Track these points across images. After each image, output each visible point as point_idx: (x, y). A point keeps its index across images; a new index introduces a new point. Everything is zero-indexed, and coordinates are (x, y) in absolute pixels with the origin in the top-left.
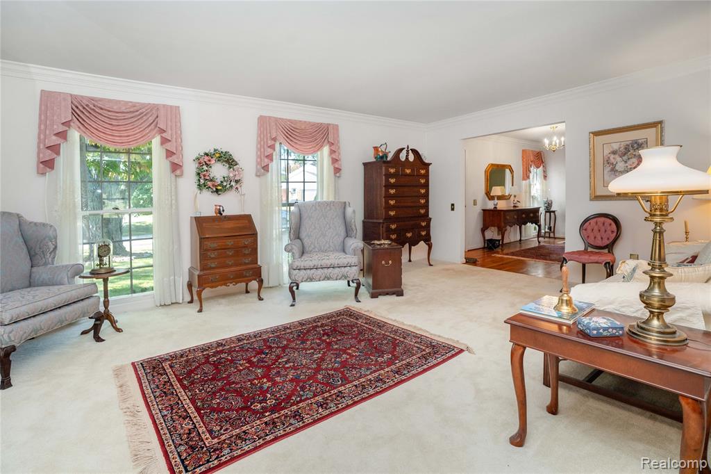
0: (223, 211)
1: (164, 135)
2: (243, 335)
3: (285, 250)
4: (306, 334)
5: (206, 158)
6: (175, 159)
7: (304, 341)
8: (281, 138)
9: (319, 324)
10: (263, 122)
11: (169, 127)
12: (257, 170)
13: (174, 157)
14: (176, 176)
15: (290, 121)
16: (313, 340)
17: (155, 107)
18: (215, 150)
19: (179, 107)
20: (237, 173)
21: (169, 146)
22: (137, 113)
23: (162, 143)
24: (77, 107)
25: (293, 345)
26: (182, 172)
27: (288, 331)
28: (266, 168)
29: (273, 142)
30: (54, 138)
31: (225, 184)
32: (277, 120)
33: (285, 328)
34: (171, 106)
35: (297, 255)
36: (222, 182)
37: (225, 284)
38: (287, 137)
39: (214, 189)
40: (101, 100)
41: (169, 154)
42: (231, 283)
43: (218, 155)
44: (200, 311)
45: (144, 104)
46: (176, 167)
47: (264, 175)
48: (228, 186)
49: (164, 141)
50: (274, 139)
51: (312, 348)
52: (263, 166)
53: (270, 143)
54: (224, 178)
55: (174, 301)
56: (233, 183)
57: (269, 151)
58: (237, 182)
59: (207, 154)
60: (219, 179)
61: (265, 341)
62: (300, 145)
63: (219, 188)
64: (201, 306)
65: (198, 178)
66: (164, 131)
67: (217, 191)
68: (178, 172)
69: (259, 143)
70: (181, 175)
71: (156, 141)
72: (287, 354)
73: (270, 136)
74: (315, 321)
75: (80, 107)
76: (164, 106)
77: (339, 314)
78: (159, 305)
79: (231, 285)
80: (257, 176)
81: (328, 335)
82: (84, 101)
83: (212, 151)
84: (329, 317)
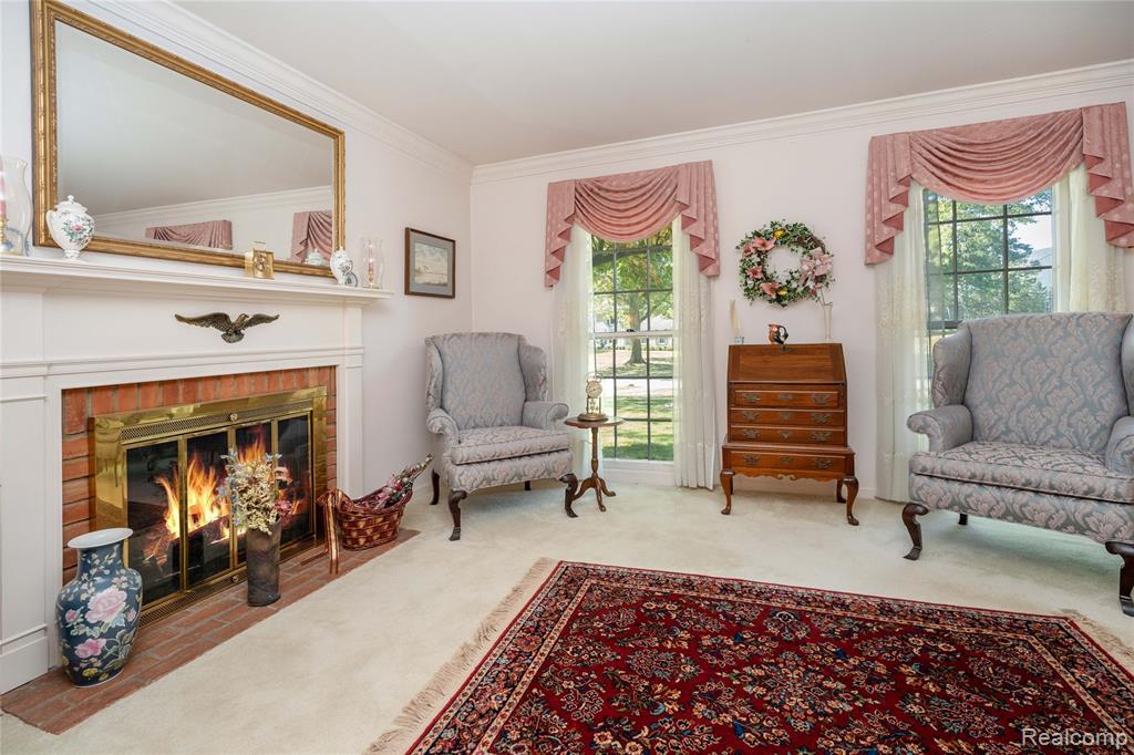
0: (786, 336)
1: (687, 212)
2: (740, 582)
3: (909, 426)
4: (871, 635)
5: (757, 242)
6: (705, 250)
7: (845, 651)
8: (925, 177)
9: (931, 627)
10: (879, 148)
11: (694, 199)
12: (868, 253)
13: (702, 245)
14: (709, 277)
15: (946, 131)
16: (873, 660)
17: (674, 172)
18: (773, 225)
19: (710, 162)
20: (818, 262)
21: (695, 229)
22: (650, 186)
23: (684, 227)
24: (581, 195)
25: (811, 649)
26: (718, 269)
27: (838, 612)
28: (886, 247)
29: (902, 189)
30: (559, 240)
31: (794, 285)
32: (912, 139)
33: (838, 602)
34: (698, 164)
35: (940, 442)
36: (788, 282)
37: (774, 474)
38: (944, 171)
39: (774, 297)
40: (606, 179)
41: (695, 241)
42: (786, 474)
43: (779, 233)
44: (727, 512)
45: (659, 170)
46: (705, 262)
47: (881, 262)
48: (801, 289)
49: (687, 222)
50: (906, 181)
51: (848, 681)
52: (877, 241)
53: (895, 190)
54: (791, 273)
55: (702, 484)
56: (810, 284)
57: (894, 209)
58: (820, 279)
59: (757, 234)
60: (782, 278)
61: (768, 612)
62: (983, 182)
63: (783, 293)
64: (729, 504)
65: (742, 278)
66: (686, 206)
67: (779, 299)
68: (710, 270)
69: (870, 195)
70: (715, 276)
71: (677, 224)
72: (776, 664)
73: (896, 177)
74: (926, 616)
75: (584, 195)
76: (687, 165)
77: (1021, 625)
78: (679, 484)
79: (786, 478)
80: (867, 265)
81: (925, 668)
82: (589, 185)
83: (768, 227)
84: (976, 619)
